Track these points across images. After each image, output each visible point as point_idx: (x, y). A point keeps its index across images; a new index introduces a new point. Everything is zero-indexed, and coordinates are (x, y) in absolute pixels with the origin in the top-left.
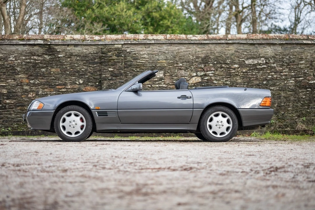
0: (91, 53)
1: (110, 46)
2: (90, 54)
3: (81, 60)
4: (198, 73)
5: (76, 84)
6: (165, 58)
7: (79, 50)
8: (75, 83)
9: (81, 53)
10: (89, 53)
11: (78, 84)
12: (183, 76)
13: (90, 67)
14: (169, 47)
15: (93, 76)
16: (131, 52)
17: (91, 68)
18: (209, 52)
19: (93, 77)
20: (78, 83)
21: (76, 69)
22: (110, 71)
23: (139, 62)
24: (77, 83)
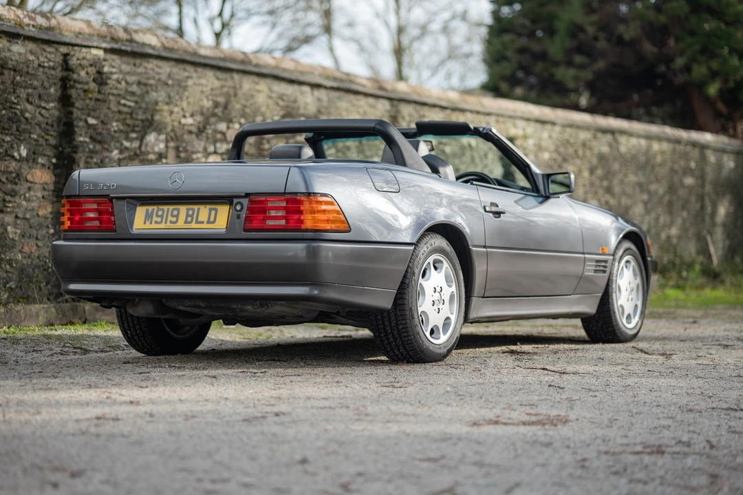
0: (44, 67)
1: (84, 50)
2: (41, 69)
3: (24, 84)
4: (218, 145)
5: (13, 157)
6: (167, 100)
7: (20, 54)
8: (9, 155)
9: (23, 64)
10: (39, 65)
11: (16, 160)
12: (194, 150)
13: (39, 106)
14: (175, 70)
15: (47, 137)
16: (111, 73)
17: (43, 112)
18: (232, 92)
19: (46, 140)
20: (18, 157)
21: (12, 113)
22: (89, 126)
23: (125, 105)
24: (16, 154)
